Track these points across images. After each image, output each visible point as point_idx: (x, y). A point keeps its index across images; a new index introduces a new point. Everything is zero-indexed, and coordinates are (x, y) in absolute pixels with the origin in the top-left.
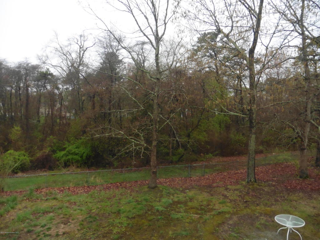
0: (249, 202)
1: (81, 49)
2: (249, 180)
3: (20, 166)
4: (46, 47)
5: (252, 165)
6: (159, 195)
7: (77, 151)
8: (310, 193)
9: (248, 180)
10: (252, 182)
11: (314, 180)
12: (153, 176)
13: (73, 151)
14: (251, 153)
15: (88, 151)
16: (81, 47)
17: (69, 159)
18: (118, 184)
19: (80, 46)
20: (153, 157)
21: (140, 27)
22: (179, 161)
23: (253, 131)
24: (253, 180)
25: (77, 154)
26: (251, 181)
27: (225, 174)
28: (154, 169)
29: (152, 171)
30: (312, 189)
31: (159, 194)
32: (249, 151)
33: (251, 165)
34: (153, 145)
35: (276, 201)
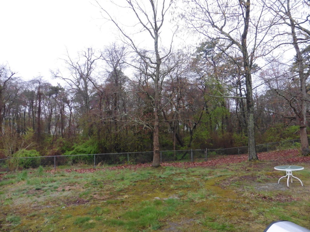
0: (250, 170)
1: (89, 61)
2: (251, 157)
3: (31, 163)
5: (253, 143)
7: (85, 149)
9: (250, 158)
12: (156, 155)
13: (81, 149)
14: (250, 131)
15: (95, 149)
16: (89, 59)
17: (77, 156)
19: (88, 59)
21: (140, 20)
23: (251, 110)
24: (255, 158)
25: (84, 152)
26: (252, 158)
32: (248, 129)
34: (155, 125)
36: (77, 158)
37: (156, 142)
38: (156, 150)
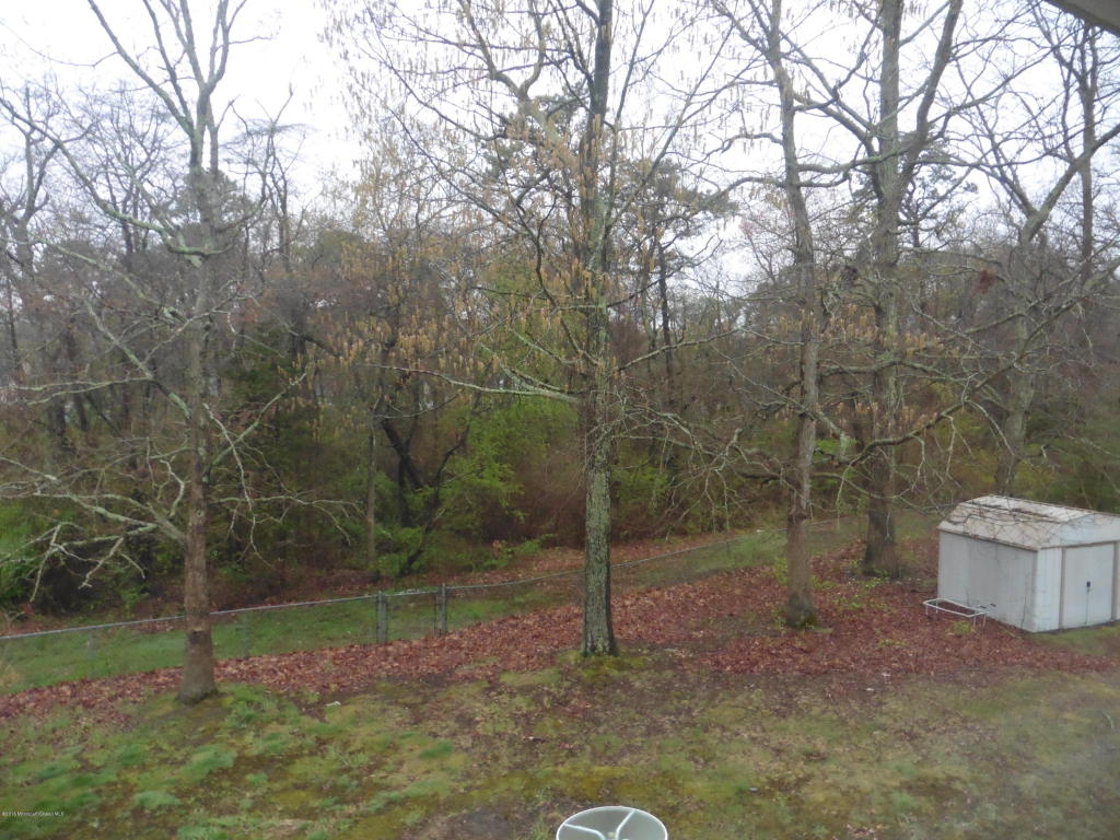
0: (543, 742)
2: (589, 644)
5: (599, 589)
6: (203, 732)
8: (792, 689)
10: (599, 655)
11: (830, 630)
12: (193, 651)
14: (592, 540)
18: (64, 688)
20: (190, 574)
21: (114, 39)
22: (402, 574)
23: (599, 457)
24: (604, 647)
26: (594, 648)
27: (530, 622)
28: (197, 624)
29: (189, 629)
30: (805, 672)
31: (201, 729)
32: (586, 535)
33: (595, 590)
34: (190, 524)
35: (654, 729)
38: (195, 633)
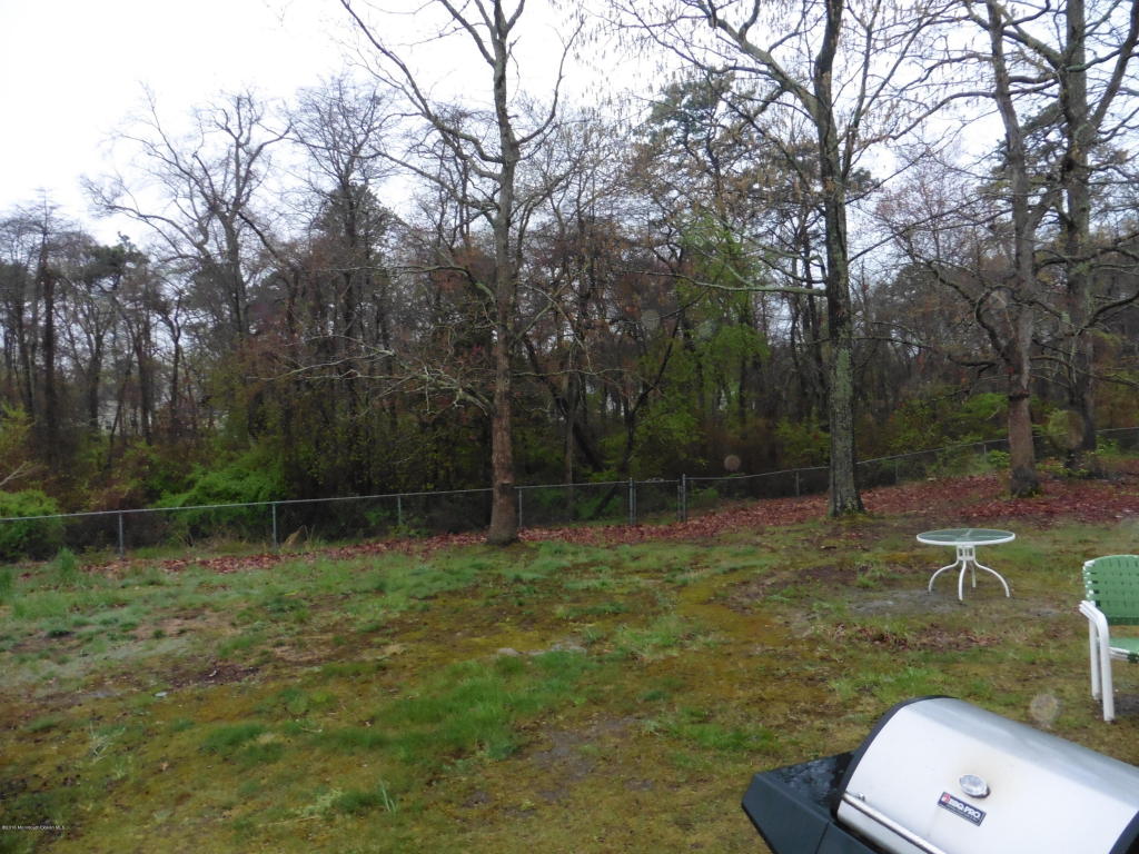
0: (835, 548)
1: (240, 150)
2: (839, 504)
3: (26, 539)
4: (114, 138)
7: (235, 486)
9: (836, 506)
10: (849, 512)
12: (502, 501)
13: (222, 485)
14: (838, 410)
15: (275, 483)
16: (242, 140)
17: (207, 512)
19: (237, 139)
20: (498, 434)
23: (843, 335)
24: (853, 506)
25: (235, 496)
26: (844, 507)
28: (505, 478)
29: (499, 481)
32: (832, 406)
33: (843, 455)
36: (205, 518)
37: (503, 452)
38: (503, 485)
